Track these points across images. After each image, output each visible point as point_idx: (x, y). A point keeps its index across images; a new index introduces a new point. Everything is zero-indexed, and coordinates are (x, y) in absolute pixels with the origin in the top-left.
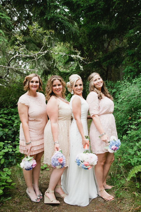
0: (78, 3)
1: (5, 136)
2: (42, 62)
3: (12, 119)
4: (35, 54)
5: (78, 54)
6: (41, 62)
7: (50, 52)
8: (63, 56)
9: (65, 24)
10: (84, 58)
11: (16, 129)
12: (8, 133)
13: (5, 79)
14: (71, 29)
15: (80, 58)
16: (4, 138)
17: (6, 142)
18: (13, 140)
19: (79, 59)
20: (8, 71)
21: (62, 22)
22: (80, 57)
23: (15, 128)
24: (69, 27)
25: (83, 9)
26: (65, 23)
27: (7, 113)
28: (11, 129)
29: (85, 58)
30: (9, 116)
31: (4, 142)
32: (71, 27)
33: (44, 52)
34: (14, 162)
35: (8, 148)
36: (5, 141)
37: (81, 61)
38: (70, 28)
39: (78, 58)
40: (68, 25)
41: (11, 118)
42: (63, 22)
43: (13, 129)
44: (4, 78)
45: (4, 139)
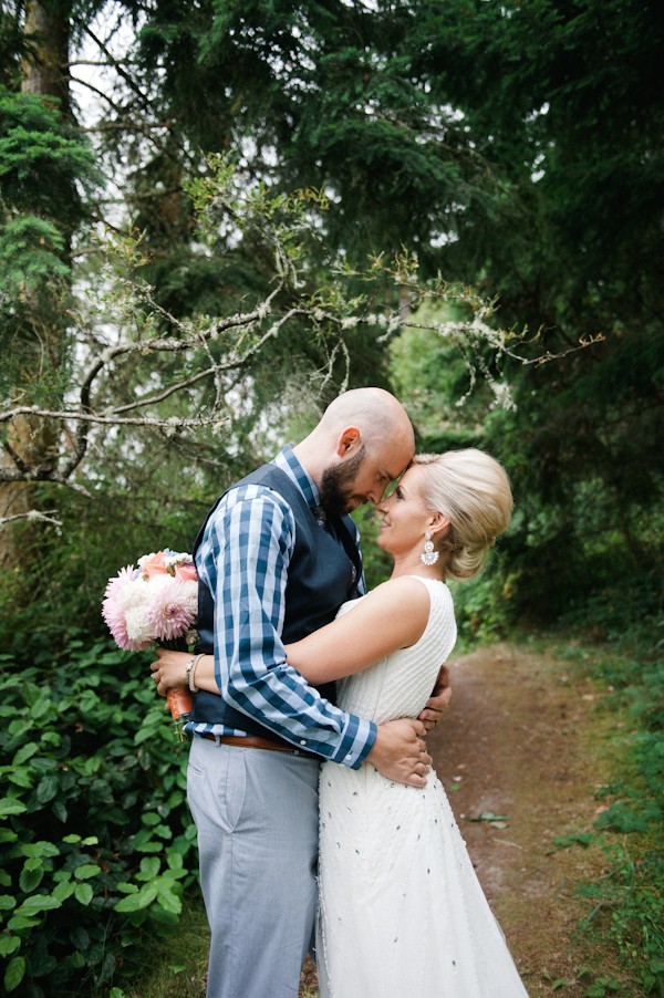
0: (490, 48)
1: (69, 805)
2: (292, 385)
3: (140, 699)
4: (206, 332)
5: (476, 313)
6: (289, 382)
7: (313, 314)
8: (389, 331)
9: (412, 167)
10: (512, 335)
11: (147, 760)
12: (93, 788)
13: (64, 483)
14: (451, 191)
15: (490, 338)
16: (64, 816)
17: (72, 839)
18: (128, 821)
19: (484, 342)
20: (85, 441)
21: (398, 158)
22: (486, 330)
23: (140, 754)
24: (435, 179)
25: (522, 76)
26: (415, 159)
27: (120, 664)
28: (118, 760)
29: (515, 331)
30: (128, 679)
31: (56, 840)
32: (449, 177)
33: (254, 314)
34: (105, 966)
35: (74, 883)
36: (67, 834)
37: (499, 355)
38: (442, 184)
39: (475, 339)
40: (429, 171)
41: (136, 695)
42: (402, 155)
43: (131, 761)
44: (62, 479)
45: (61, 822)
